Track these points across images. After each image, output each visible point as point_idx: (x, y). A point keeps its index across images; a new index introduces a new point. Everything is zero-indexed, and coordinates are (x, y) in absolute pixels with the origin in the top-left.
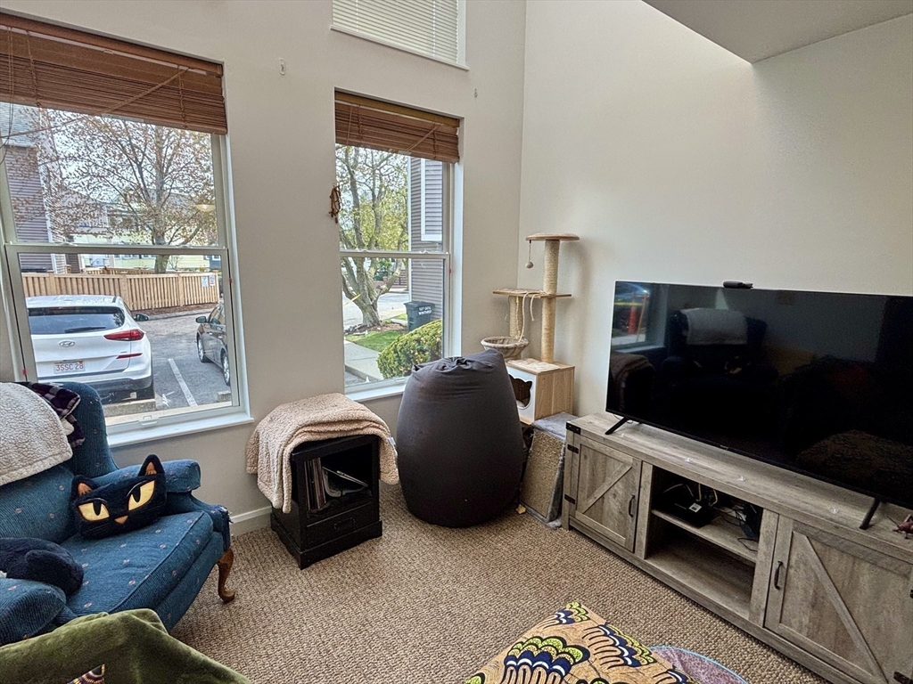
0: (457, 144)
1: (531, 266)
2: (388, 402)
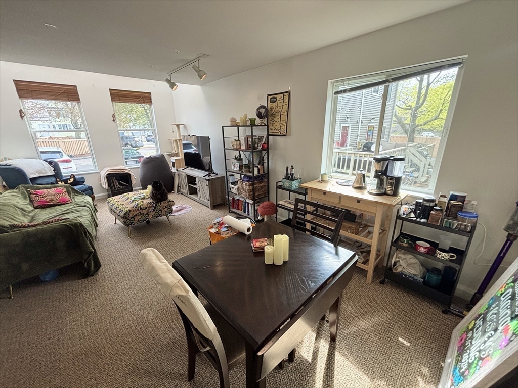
0: (151, 99)
1: (173, 132)
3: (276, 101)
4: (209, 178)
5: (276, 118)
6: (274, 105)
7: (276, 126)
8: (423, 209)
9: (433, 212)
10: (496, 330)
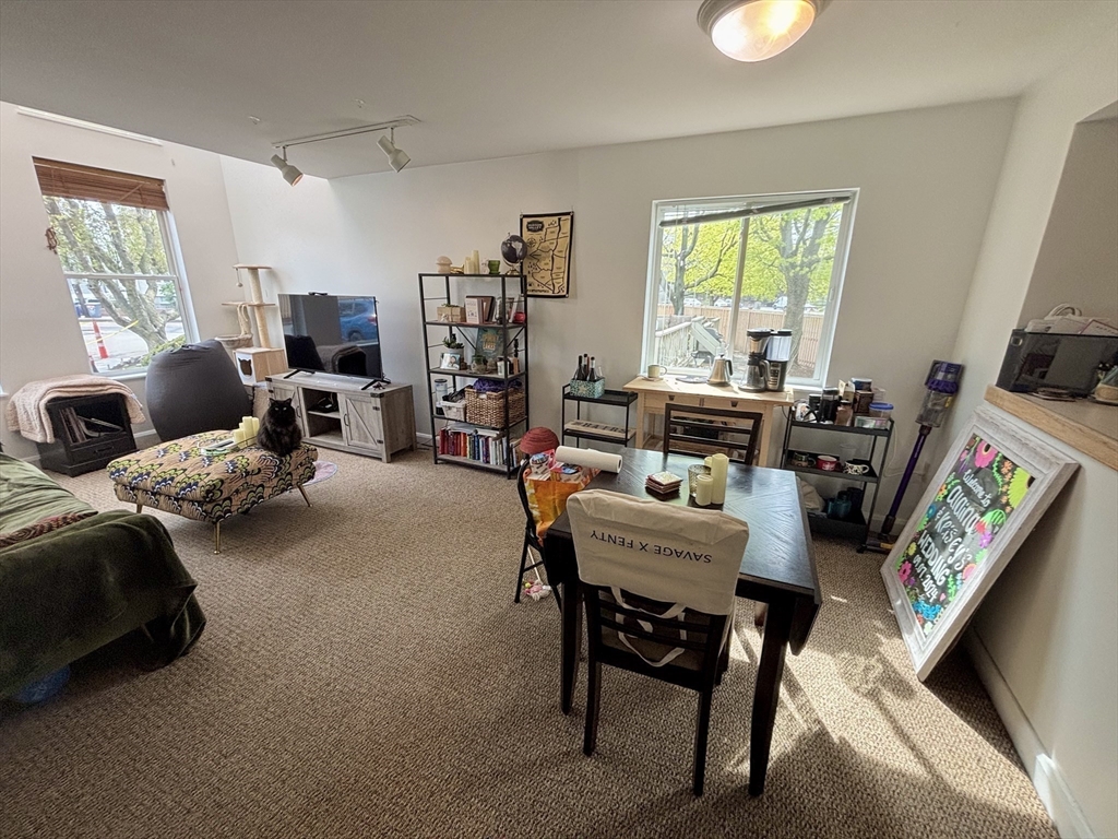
0: (164, 198)
1: (241, 285)
2: (136, 382)
3: (541, 229)
4: (378, 392)
5: (543, 262)
6: (537, 236)
7: (541, 278)
8: (826, 407)
9: (840, 409)
10: (963, 535)
